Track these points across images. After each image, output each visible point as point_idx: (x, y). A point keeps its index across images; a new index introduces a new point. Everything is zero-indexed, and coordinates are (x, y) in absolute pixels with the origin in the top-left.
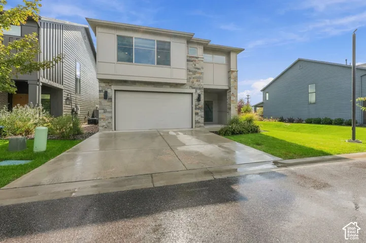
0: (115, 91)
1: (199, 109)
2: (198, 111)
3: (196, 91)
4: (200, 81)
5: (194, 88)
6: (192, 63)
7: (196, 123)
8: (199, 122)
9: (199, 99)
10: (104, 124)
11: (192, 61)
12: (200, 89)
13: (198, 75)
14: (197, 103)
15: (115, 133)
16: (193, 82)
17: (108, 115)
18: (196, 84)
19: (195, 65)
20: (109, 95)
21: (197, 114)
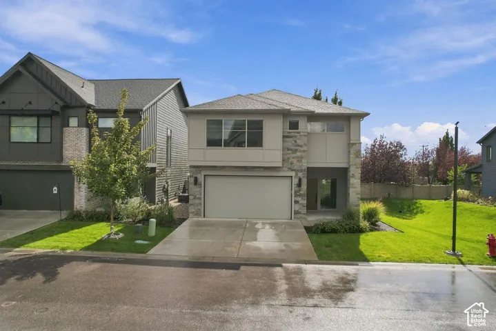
0: (205, 176)
1: (300, 195)
2: (299, 199)
3: (297, 174)
4: (301, 161)
5: (294, 170)
6: (291, 139)
7: (295, 214)
8: (299, 213)
9: (299, 185)
10: (194, 210)
11: (292, 137)
12: (301, 171)
13: (298, 154)
14: (297, 189)
15: (205, 221)
16: (292, 163)
17: (197, 201)
18: (296, 165)
19: (296, 142)
20: (199, 181)
21: (296, 202)
